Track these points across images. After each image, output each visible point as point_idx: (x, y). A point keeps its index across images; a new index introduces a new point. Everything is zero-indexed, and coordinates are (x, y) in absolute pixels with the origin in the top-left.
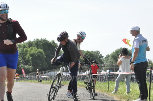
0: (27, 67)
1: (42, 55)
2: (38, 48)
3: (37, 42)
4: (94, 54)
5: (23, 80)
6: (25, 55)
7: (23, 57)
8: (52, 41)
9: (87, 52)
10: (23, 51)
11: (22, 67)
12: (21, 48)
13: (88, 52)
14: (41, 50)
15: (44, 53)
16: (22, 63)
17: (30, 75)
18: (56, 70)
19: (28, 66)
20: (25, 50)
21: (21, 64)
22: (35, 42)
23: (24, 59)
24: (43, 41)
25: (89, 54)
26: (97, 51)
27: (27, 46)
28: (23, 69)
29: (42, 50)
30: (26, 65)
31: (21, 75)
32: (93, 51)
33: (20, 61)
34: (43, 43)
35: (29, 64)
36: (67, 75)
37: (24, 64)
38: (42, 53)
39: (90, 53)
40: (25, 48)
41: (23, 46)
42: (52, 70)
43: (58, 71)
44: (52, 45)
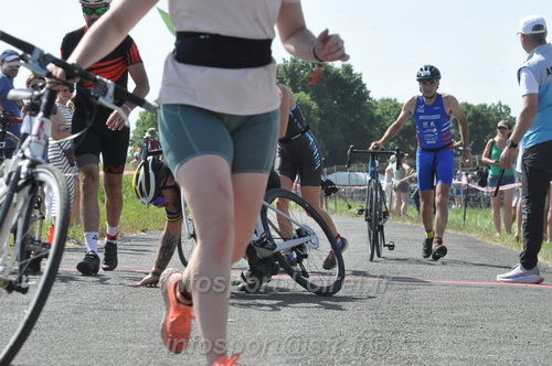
1: (309, 114)
2: (295, 91)
3: (293, 67)
4: (488, 116)
9: (464, 108)
13: (468, 107)
14: (305, 97)
15: (314, 106)
18: (353, 167)
22: (284, 67)
24: (314, 66)
25: (470, 113)
26: (500, 104)
29: (308, 97)
32: (485, 106)
38: (309, 108)
39: (474, 111)
42: (341, 167)
43: (362, 171)
44: (342, 79)
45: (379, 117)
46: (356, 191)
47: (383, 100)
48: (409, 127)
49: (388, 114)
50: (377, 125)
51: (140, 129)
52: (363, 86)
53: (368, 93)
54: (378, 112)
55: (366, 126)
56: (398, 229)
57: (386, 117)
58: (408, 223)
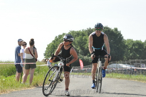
0: (86, 57)
5: (82, 73)
6: (84, 44)
7: (82, 46)
8: (115, 28)
10: (81, 39)
11: (80, 57)
12: (80, 37)
16: (81, 54)
17: (89, 67)
18: (119, 62)
19: (88, 57)
20: (83, 38)
21: (79, 54)
23: (82, 48)
24: (105, 29)
27: (87, 34)
28: (82, 60)
30: (85, 55)
31: (79, 67)
33: (79, 50)
34: (104, 31)
35: (88, 54)
36: (131, 68)
37: (82, 55)
40: (84, 37)
41: (82, 34)
42: (114, 62)
43: (121, 63)
44: (114, 33)
45: (127, 45)
46: (119, 70)
47: (128, 40)
48: (137, 49)
49: (130, 44)
50: (126, 48)
51: (47, 50)
52: (121, 35)
53: (123, 37)
54: (126, 44)
55: (122, 48)
56: (132, 83)
57: (129, 45)
58: (136, 81)
